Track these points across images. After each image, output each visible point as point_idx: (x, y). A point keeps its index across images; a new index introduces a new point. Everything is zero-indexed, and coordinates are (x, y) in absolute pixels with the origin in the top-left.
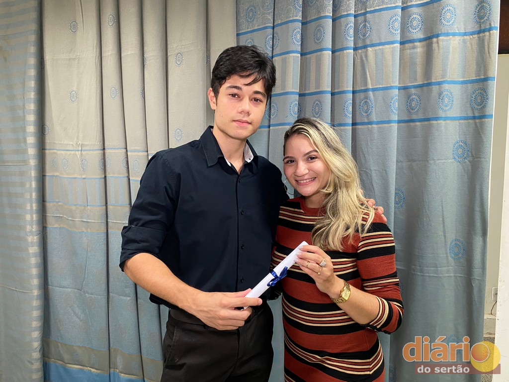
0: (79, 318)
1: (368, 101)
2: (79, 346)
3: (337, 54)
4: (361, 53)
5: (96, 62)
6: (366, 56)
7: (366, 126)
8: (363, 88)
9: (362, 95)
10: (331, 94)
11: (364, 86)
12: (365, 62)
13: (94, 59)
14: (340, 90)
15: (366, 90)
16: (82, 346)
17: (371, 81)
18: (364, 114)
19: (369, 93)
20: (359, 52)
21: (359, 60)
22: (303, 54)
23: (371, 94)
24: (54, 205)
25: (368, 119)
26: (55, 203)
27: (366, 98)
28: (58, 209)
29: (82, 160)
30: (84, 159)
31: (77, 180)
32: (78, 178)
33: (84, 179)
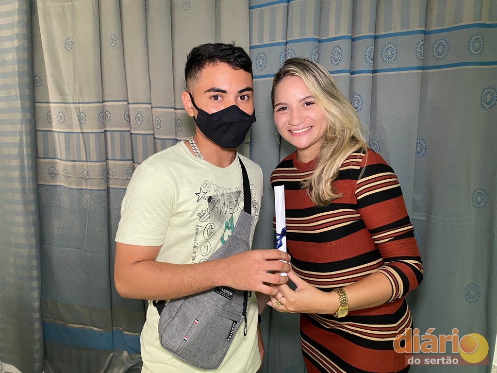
0: (80, 278)
10: (352, 39)
14: (362, 35)
16: (84, 306)
18: (387, 60)
24: (49, 162)
28: (53, 166)
29: (80, 114)
30: (82, 112)
31: (74, 134)
32: (76, 133)
33: (82, 133)
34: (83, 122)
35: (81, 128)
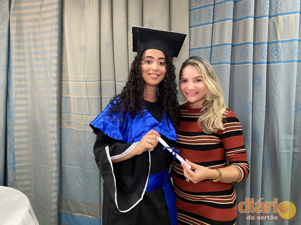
0: (81, 185)
1: (278, 48)
2: (81, 202)
3: (257, 20)
4: (274, 19)
5: (97, 27)
6: (277, 21)
7: (276, 64)
8: (274, 41)
9: (274, 45)
10: (254, 44)
11: (275, 40)
12: (277, 25)
13: (96, 25)
14: (260, 42)
15: (277, 42)
16: (83, 202)
17: (280, 36)
18: (275, 57)
19: (279, 43)
20: (272, 19)
21: (272, 24)
22: (234, 21)
23: (280, 44)
24: (67, 115)
25: (278, 59)
26: (67, 114)
27: (277, 46)
28: (69, 117)
29: (87, 87)
30: (88, 87)
31: (83, 99)
32: (84, 98)
33: (88, 98)
34: (88, 92)
35: (87, 96)
